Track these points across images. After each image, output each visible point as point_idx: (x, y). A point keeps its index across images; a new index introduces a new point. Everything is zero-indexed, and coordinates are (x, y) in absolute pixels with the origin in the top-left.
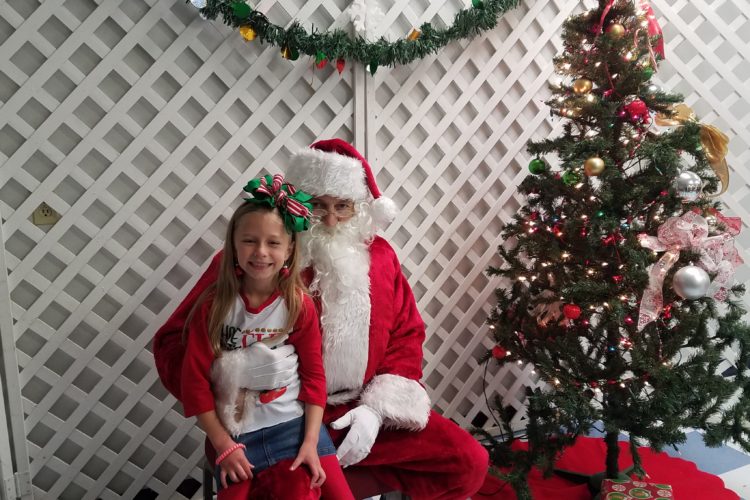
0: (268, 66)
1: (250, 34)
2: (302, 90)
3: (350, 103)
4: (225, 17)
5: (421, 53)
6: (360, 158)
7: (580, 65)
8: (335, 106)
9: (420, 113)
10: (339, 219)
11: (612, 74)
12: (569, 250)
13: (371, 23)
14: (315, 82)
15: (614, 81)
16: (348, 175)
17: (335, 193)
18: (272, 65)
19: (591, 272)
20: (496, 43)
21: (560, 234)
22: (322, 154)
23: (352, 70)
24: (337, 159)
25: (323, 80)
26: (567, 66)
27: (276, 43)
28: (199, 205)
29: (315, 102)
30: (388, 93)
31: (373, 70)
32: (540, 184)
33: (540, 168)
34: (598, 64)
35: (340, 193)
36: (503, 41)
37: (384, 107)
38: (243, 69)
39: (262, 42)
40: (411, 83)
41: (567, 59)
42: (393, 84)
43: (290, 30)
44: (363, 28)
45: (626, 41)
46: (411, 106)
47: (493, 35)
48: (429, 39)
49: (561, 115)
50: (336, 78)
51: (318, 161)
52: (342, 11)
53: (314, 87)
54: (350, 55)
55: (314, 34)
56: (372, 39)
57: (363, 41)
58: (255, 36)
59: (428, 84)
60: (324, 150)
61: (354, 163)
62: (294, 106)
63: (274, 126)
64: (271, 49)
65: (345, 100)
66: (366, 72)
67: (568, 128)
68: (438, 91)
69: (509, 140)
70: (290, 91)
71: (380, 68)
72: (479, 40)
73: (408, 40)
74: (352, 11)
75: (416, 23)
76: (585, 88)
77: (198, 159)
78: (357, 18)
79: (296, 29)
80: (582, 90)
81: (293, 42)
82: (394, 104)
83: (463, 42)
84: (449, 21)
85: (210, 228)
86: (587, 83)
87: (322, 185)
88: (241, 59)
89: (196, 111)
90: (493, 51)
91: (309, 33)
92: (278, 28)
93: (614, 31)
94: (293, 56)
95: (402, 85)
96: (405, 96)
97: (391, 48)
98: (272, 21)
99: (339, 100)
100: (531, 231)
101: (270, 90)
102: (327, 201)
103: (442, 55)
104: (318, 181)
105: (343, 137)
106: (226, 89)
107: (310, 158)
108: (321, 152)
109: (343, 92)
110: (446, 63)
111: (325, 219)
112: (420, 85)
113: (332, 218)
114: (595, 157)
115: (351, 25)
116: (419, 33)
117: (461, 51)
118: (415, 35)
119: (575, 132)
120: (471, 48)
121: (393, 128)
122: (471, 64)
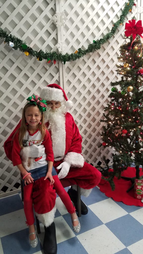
0: (33, 63)
1: (28, 54)
2: (44, 70)
3: (58, 73)
4: (20, 49)
5: (79, 57)
6: (61, 89)
7: (125, 59)
8: (54, 74)
9: (79, 75)
10: (56, 107)
11: (135, 61)
12: (123, 114)
13: (63, 49)
14: (47, 67)
15: (135, 63)
16: (58, 94)
17: (55, 100)
18: (35, 63)
19: (130, 120)
20: (101, 53)
21: (121, 109)
22: (50, 88)
23: (58, 63)
24: (55, 89)
25: (50, 67)
26: (122, 59)
27: (35, 56)
28: (15, 105)
29: (48, 73)
30: (69, 70)
31: (65, 63)
32: (115, 95)
33: (115, 90)
34: (130, 58)
35: (56, 100)
36: (103, 53)
37: (68, 74)
38: (26, 64)
39: (31, 56)
40: (76, 66)
41: (121, 57)
42: (71, 67)
43: (39, 52)
44: (61, 51)
45: (139, 51)
46: (76, 73)
47: (100, 51)
48: (81, 53)
49: (120, 74)
50: (54, 66)
51: (49, 90)
52: (55, 45)
53: (47, 69)
54: (57, 59)
55: (46, 53)
56: (64, 54)
57: (61, 54)
58: (29, 54)
59: (81, 66)
60: (51, 87)
61: (60, 91)
62: (42, 75)
63: (36, 81)
64: (34, 58)
65: (56, 72)
66: (62, 63)
67: (122, 78)
68: (84, 68)
69: (106, 82)
70: (40, 70)
71: (66, 62)
72: (96, 53)
73: (75, 53)
74: (57, 46)
75: (77, 48)
76: (127, 66)
77: (14, 92)
78: (59, 47)
79: (41, 52)
80: (126, 66)
81: (40, 56)
82: (71, 73)
83: (91, 53)
84: (86, 47)
85: (19, 112)
86: (128, 64)
87: (51, 98)
88: (25, 61)
89: (13, 77)
90: (100, 56)
91: (45, 53)
92: (36, 52)
93: (135, 48)
94: (41, 60)
95: (73, 67)
96: (74, 70)
97: (70, 56)
98: (34, 49)
99: (55, 73)
100: (112, 109)
101: (34, 70)
102: (52, 102)
103: (85, 57)
104: (50, 96)
105: (57, 83)
106: (21, 70)
107: (47, 90)
108: (50, 87)
109: (56, 70)
110: (86, 60)
111: (52, 108)
112: (78, 67)
113: (54, 107)
114: (130, 86)
115: (57, 50)
116: (78, 51)
117: (90, 56)
118: (77, 52)
119: (125, 79)
120: (93, 55)
121: (71, 80)
122: (93, 60)
